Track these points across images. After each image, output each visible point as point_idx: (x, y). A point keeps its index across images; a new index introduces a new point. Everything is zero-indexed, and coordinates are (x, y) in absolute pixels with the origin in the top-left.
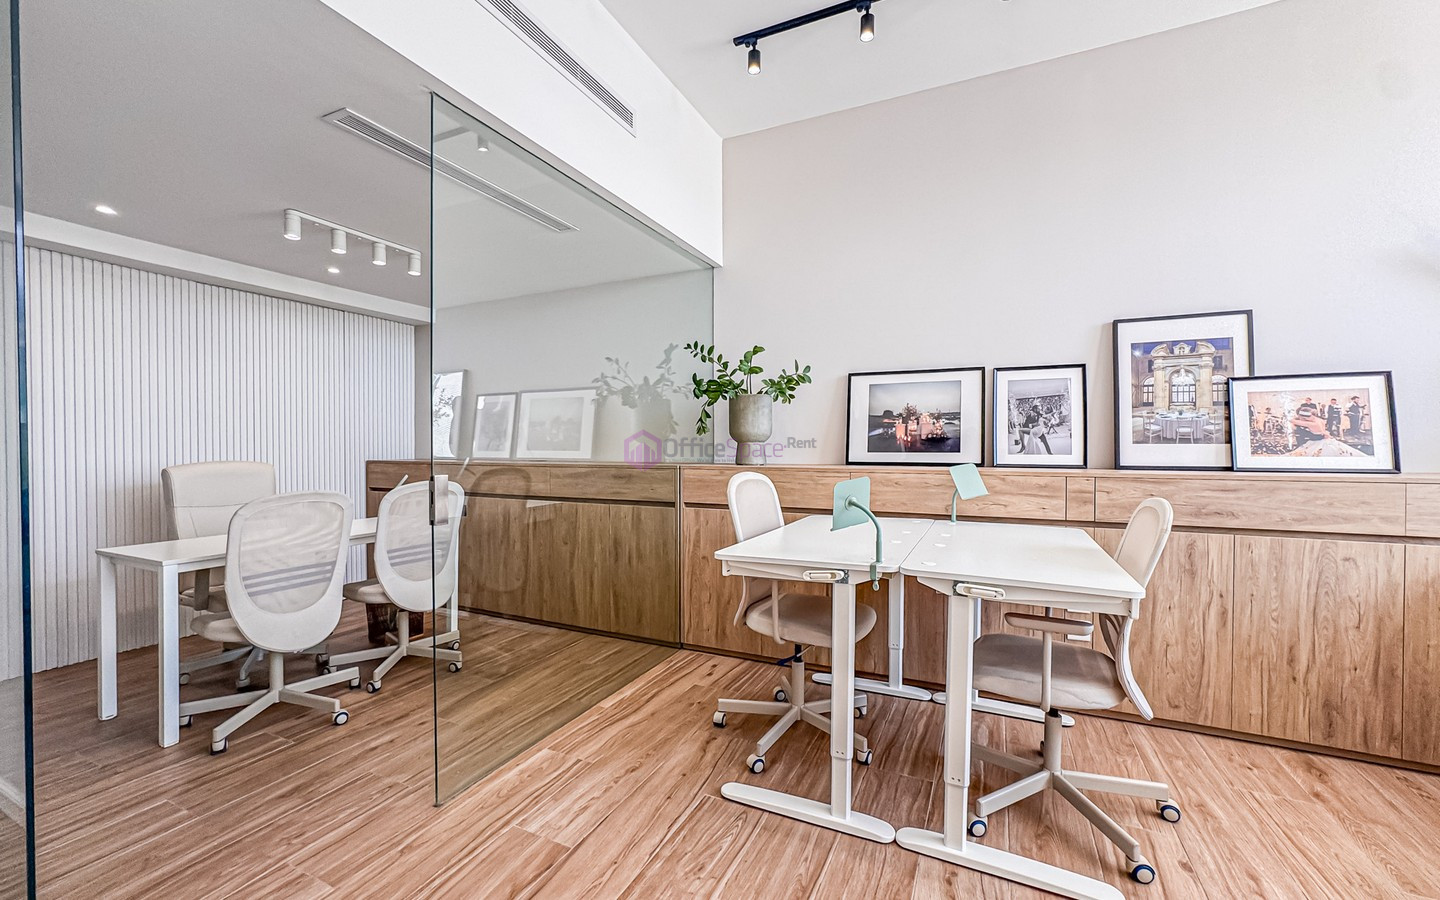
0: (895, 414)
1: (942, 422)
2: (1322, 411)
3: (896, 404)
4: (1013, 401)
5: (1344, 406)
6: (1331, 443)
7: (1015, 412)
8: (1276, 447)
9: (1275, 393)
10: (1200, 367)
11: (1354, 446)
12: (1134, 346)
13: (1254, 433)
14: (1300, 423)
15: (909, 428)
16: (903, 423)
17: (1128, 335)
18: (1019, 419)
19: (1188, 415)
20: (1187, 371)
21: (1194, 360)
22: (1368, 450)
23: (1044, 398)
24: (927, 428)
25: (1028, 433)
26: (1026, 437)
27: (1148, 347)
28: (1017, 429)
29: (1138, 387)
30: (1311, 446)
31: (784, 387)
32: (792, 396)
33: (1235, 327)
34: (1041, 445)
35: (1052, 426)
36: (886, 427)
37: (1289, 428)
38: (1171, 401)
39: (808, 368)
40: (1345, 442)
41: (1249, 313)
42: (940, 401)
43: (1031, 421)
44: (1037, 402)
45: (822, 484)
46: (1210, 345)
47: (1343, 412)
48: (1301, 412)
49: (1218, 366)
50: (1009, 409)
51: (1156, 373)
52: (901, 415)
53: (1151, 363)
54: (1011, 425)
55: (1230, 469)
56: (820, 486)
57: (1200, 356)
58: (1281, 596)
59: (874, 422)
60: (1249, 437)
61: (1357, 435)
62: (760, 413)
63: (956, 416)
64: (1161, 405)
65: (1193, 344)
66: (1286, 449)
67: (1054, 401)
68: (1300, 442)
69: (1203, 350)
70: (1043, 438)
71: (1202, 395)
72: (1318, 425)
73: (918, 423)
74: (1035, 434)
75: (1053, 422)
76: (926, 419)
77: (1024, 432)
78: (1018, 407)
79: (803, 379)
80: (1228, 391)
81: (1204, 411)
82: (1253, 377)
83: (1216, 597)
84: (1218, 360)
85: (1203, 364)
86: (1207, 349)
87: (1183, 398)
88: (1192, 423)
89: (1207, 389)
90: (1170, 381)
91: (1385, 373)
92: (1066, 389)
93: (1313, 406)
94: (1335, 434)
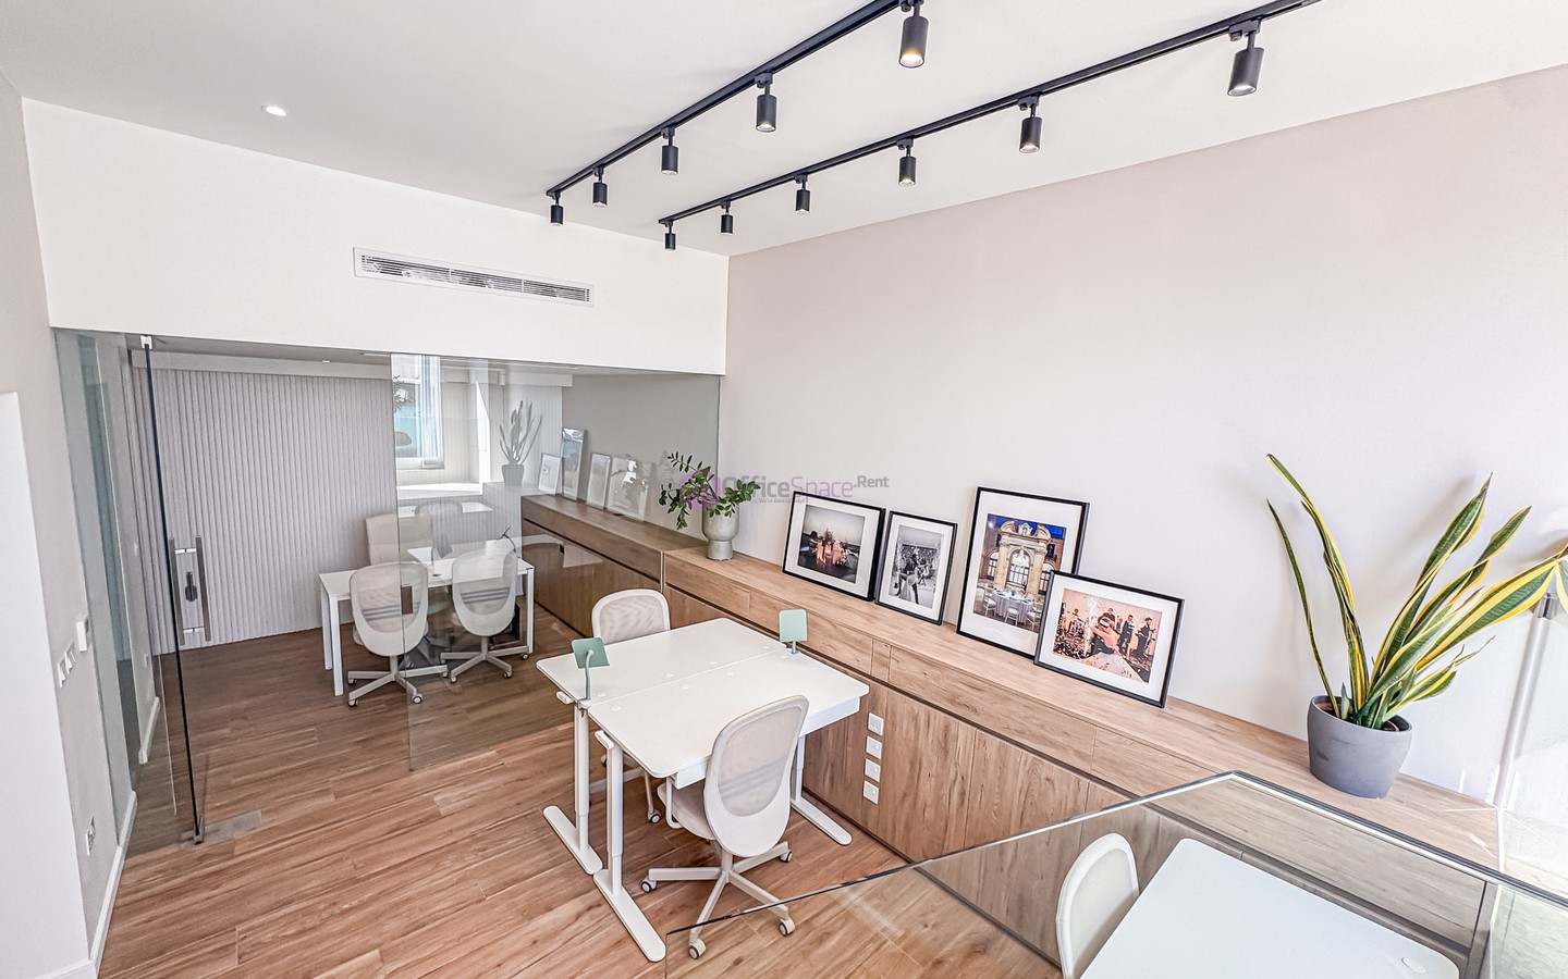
0: (818, 536)
2: (1118, 625)
4: (900, 546)
5: (1137, 625)
6: (1117, 660)
7: (899, 557)
8: (1073, 650)
9: (1086, 596)
10: (1036, 552)
11: (1135, 668)
12: (990, 517)
13: (1060, 631)
14: (1098, 632)
15: (826, 551)
16: (823, 545)
17: (987, 504)
18: (901, 564)
19: (1018, 597)
20: (1025, 553)
21: (1032, 543)
22: (1145, 675)
23: (921, 549)
24: (838, 555)
25: (905, 579)
26: (903, 582)
27: (1000, 521)
28: (898, 573)
29: (986, 559)
30: (1101, 657)
33: (1068, 518)
34: (913, 593)
35: (923, 577)
36: (811, 546)
37: (1088, 635)
38: (1008, 580)
40: (1129, 662)
41: (1084, 506)
42: (849, 533)
43: (909, 568)
44: (916, 552)
46: (1047, 531)
47: (1135, 631)
48: (1102, 622)
49: (1051, 555)
50: (897, 553)
51: (1002, 549)
52: (822, 538)
53: (999, 538)
54: (895, 568)
55: (1033, 660)
57: (1038, 540)
60: (1055, 634)
61: (1140, 660)
63: (856, 549)
64: (1000, 580)
65: (1034, 525)
66: (1080, 655)
67: (929, 553)
68: (1093, 651)
69: (1041, 535)
70: (915, 587)
71: (1033, 580)
72: (1112, 638)
73: (832, 549)
74: (910, 582)
76: (837, 547)
77: (903, 577)
78: (902, 553)
80: (1050, 583)
81: (1030, 597)
82: (1073, 575)
83: (959, 778)
84: (1051, 548)
85: (1038, 549)
86: (1044, 535)
87: (1018, 579)
88: (1019, 606)
89: (1036, 574)
90: (1010, 560)
91: (1180, 601)
92: (939, 545)
93: (1113, 618)
94: (1123, 651)
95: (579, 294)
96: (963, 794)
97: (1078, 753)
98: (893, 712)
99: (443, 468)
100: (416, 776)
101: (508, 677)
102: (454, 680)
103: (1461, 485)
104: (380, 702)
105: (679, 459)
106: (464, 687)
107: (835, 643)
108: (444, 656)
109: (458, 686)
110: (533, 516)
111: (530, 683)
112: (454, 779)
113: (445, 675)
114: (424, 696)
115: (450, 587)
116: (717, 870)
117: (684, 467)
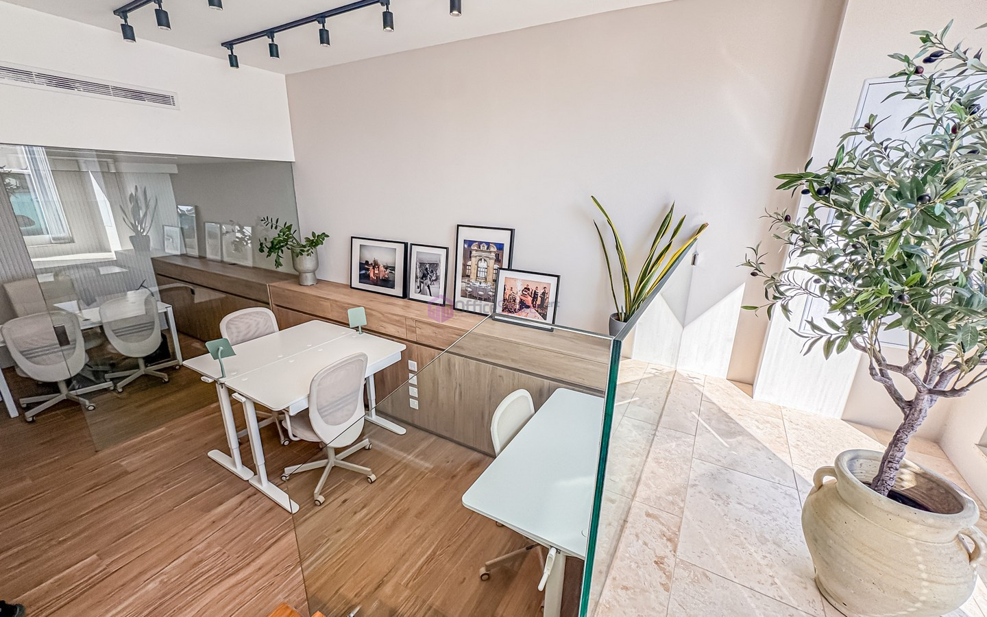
0: (369, 263)
1: (388, 271)
2: (532, 293)
4: (418, 264)
5: (540, 292)
7: (418, 270)
8: (511, 309)
9: (515, 280)
10: (490, 259)
11: (540, 314)
12: (465, 241)
13: (504, 300)
14: (522, 298)
15: (375, 272)
16: (373, 269)
17: (463, 234)
18: (420, 274)
19: (483, 285)
20: (485, 260)
21: (488, 254)
22: (544, 317)
23: (430, 264)
24: (383, 273)
25: (423, 283)
26: (422, 285)
27: (469, 243)
28: (418, 280)
29: (465, 265)
33: (504, 238)
34: (428, 290)
35: (433, 280)
36: (366, 270)
37: (518, 301)
38: (477, 276)
40: (537, 311)
41: (512, 231)
42: (388, 260)
43: (424, 276)
44: (427, 266)
46: (495, 246)
47: (539, 295)
48: (524, 292)
49: (498, 260)
50: (417, 268)
51: (473, 259)
52: (372, 264)
53: (471, 253)
54: (417, 277)
57: (490, 252)
61: (542, 309)
63: (393, 268)
64: (473, 277)
65: (488, 244)
66: (515, 311)
67: (435, 266)
68: (521, 308)
69: (492, 249)
70: (428, 286)
71: (489, 274)
72: (529, 300)
73: (379, 270)
74: (426, 284)
76: (382, 268)
77: (421, 282)
78: (420, 268)
80: (498, 274)
81: (489, 284)
82: (509, 269)
83: (458, 386)
84: (497, 256)
85: (491, 257)
86: (493, 249)
87: (482, 275)
88: (484, 290)
89: (491, 271)
90: (477, 265)
91: (558, 276)
92: (440, 261)
93: (529, 289)
94: (534, 307)
95: (165, 99)
96: (461, 393)
97: (513, 360)
98: (422, 358)
99: (72, 241)
100: (100, 455)
101: (166, 382)
102: (120, 390)
104: (58, 415)
105: (270, 221)
106: (130, 393)
107: (384, 324)
108: (107, 376)
109: (124, 395)
110: (164, 271)
111: (183, 384)
112: (136, 449)
113: (112, 388)
114: (97, 405)
115: (101, 327)
116: (326, 460)
117: (274, 226)
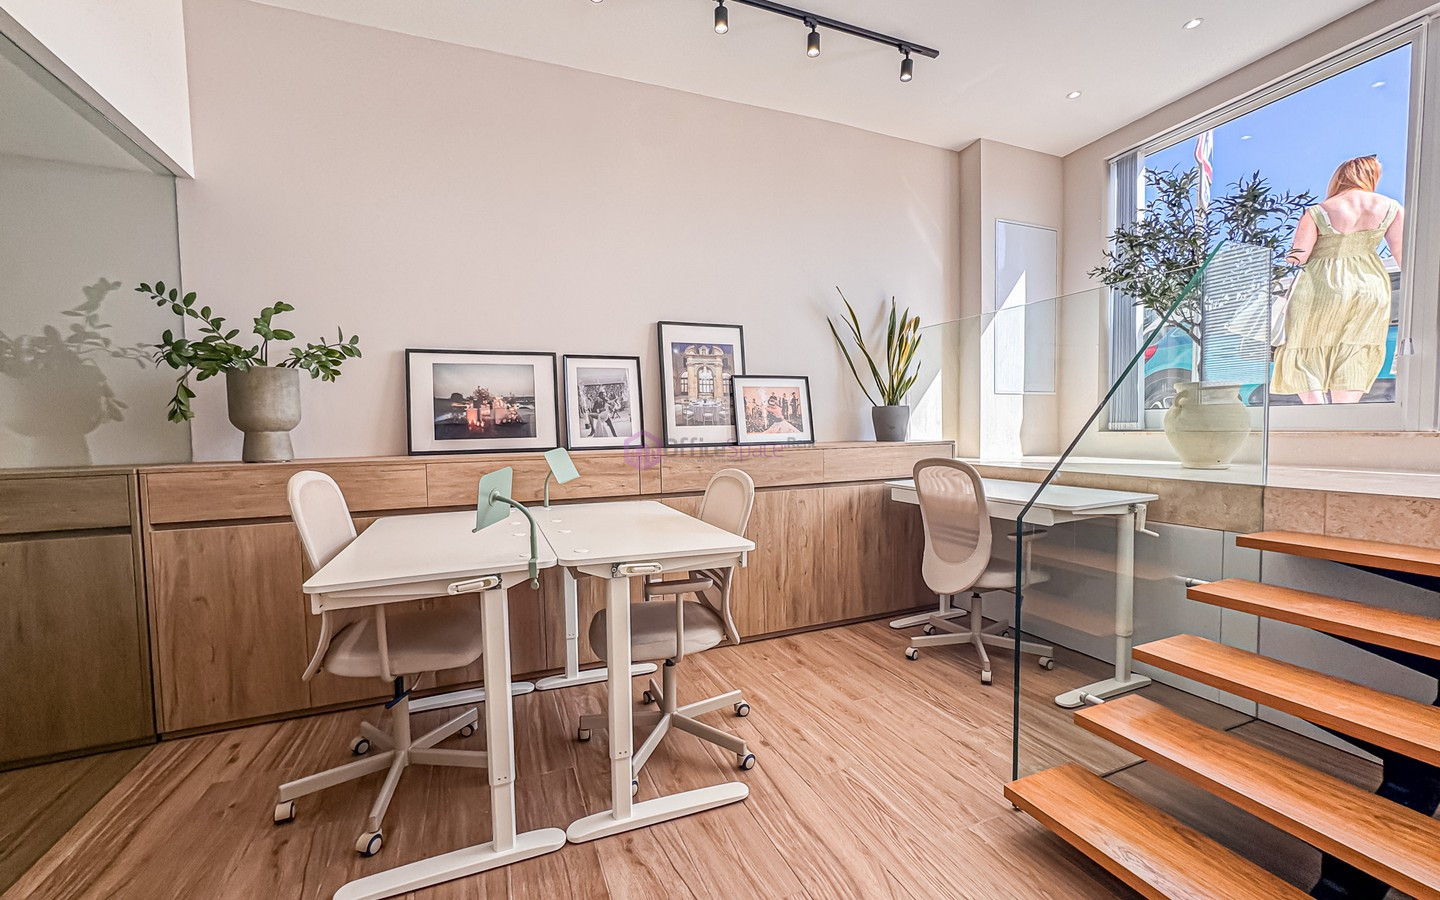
0: (464, 397)
1: (517, 406)
2: (779, 402)
3: (466, 386)
4: (582, 387)
7: (584, 398)
8: (759, 427)
9: (757, 388)
10: (715, 366)
12: (673, 345)
13: (747, 417)
14: (770, 410)
15: (482, 412)
16: (475, 407)
17: (671, 335)
18: (587, 404)
19: (710, 403)
20: (708, 368)
21: (711, 360)
22: (800, 428)
23: (607, 386)
24: (501, 413)
25: (597, 418)
26: (595, 421)
27: (683, 346)
28: (587, 414)
29: (677, 379)
31: (327, 361)
32: (337, 373)
33: (730, 337)
34: (608, 428)
35: (616, 411)
36: (455, 411)
37: (765, 414)
38: (699, 392)
39: (355, 339)
41: (741, 328)
42: (515, 385)
43: (598, 406)
44: (602, 389)
45: (390, 480)
46: (720, 349)
47: (789, 402)
48: (769, 402)
49: (726, 367)
50: (579, 395)
51: (689, 368)
52: (471, 398)
53: (685, 360)
54: (581, 410)
55: (736, 444)
56: (387, 483)
57: (715, 357)
58: (772, 533)
59: (440, 405)
60: (745, 420)
61: (795, 418)
62: (285, 392)
63: (531, 400)
64: (693, 394)
65: (710, 347)
66: (764, 429)
67: (617, 387)
68: (770, 423)
69: (717, 353)
70: (609, 422)
71: (717, 387)
72: (778, 411)
73: (491, 408)
74: (602, 419)
75: (616, 407)
76: (499, 403)
77: (593, 417)
78: (587, 393)
79: (351, 351)
80: (732, 386)
81: (718, 400)
82: (745, 376)
84: (724, 361)
85: (717, 363)
86: (718, 352)
87: (706, 389)
88: (713, 409)
89: (719, 382)
90: (698, 376)
91: (806, 378)
92: (625, 378)
93: (775, 398)
94: (786, 418)
97: (816, 473)
103: (883, 305)
